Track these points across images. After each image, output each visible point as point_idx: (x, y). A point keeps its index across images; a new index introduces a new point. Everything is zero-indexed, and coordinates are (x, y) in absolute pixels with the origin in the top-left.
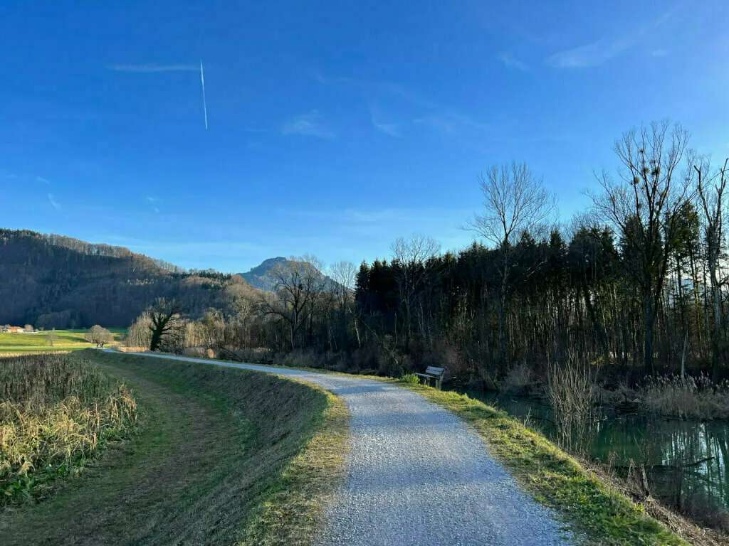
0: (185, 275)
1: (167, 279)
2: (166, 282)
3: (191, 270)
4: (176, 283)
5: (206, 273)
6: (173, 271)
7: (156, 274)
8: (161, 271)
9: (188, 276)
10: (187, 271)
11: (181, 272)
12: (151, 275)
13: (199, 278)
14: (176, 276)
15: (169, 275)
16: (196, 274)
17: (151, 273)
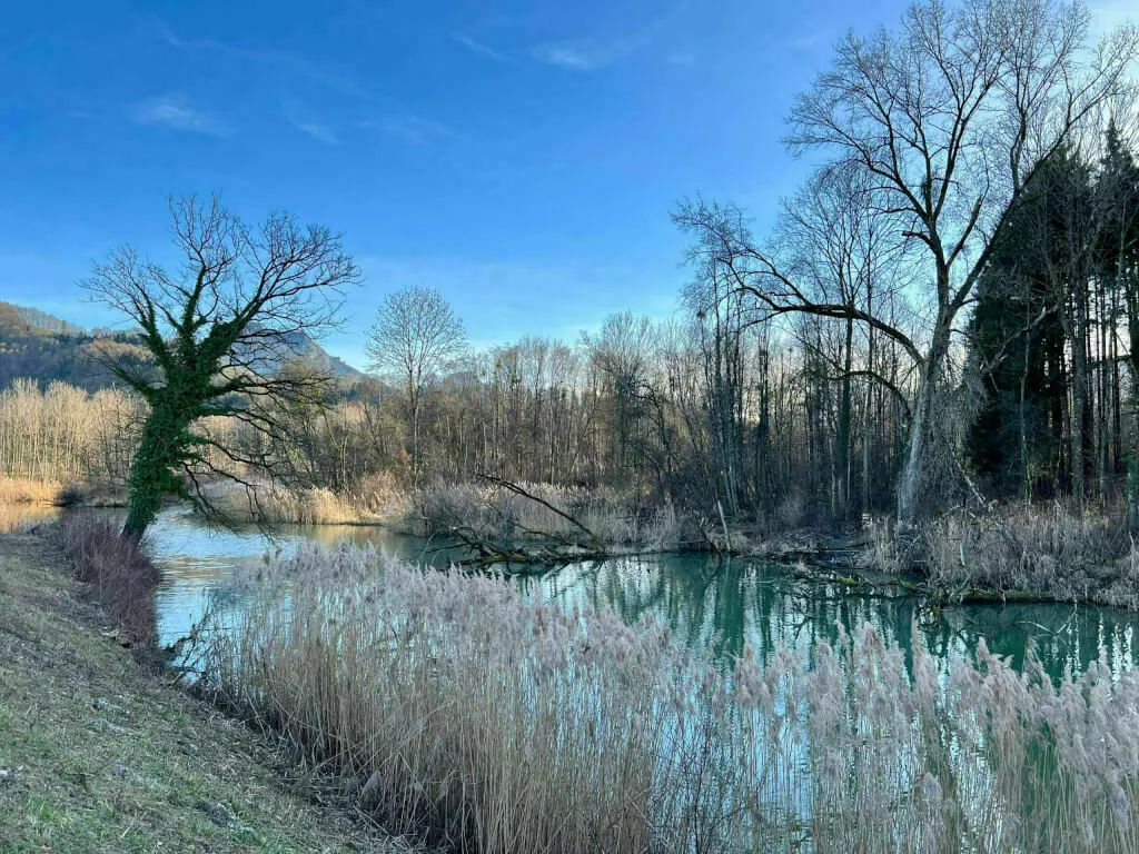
0: (83, 339)
1: (48, 344)
2: (45, 350)
3: (95, 330)
4: (67, 351)
5: (128, 335)
6: (59, 331)
7: (23, 334)
8: (32, 330)
9: (91, 340)
10: (89, 331)
11: (73, 332)
12: (12, 336)
13: (115, 344)
14: (64, 339)
15: (49, 337)
16: (107, 337)
17: (11, 331)
